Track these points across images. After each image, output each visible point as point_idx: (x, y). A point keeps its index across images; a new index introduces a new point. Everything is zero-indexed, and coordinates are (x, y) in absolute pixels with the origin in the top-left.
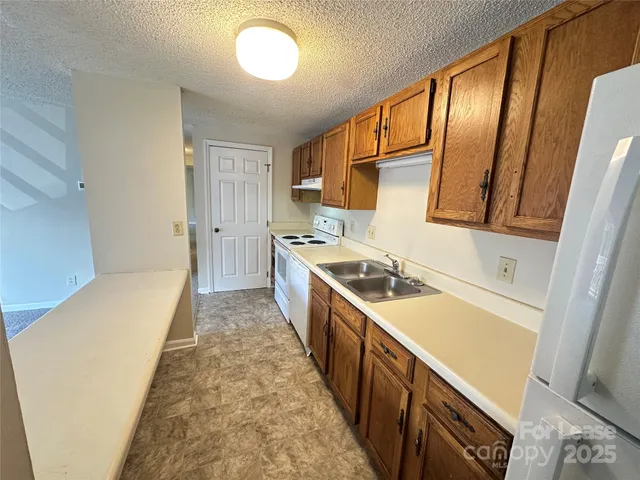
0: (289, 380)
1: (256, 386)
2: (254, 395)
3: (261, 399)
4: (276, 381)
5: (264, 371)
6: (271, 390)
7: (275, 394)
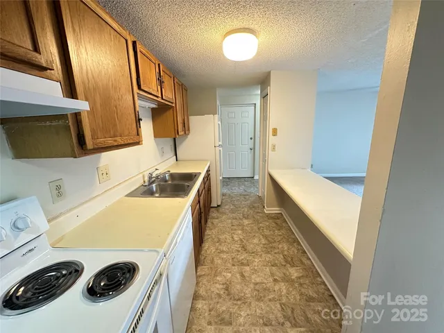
0: (220, 273)
1: (246, 274)
2: (247, 268)
3: (242, 264)
4: (229, 275)
5: (238, 287)
6: (236, 269)
7: (233, 265)
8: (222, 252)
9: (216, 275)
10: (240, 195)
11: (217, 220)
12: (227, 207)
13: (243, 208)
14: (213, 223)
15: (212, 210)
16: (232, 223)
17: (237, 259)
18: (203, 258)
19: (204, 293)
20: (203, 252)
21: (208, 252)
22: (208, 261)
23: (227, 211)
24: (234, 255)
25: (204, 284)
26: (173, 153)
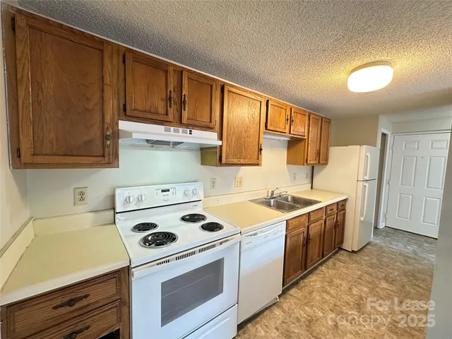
4: (321, 314)
5: (323, 329)
7: (332, 311)
8: (328, 293)
9: (306, 304)
10: (400, 254)
11: (342, 264)
12: (366, 258)
13: (393, 269)
14: (335, 264)
15: (342, 252)
16: (360, 275)
17: (341, 308)
18: (303, 285)
19: (287, 308)
20: (306, 281)
21: (311, 284)
22: (306, 290)
23: (363, 262)
24: (338, 303)
25: (291, 303)
26: (309, 181)
